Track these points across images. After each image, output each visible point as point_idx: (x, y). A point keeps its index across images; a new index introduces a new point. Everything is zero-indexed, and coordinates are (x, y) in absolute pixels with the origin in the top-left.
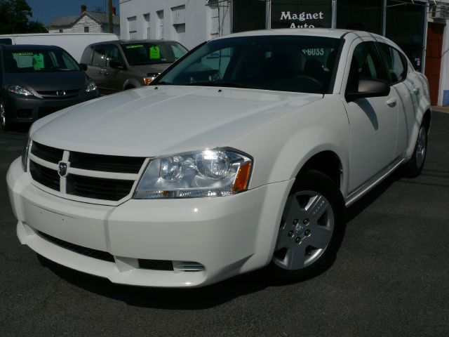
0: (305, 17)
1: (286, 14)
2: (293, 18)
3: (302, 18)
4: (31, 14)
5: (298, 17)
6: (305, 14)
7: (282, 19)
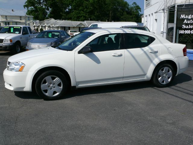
0: (191, 17)
1: (183, 16)
2: (186, 17)
3: (190, 18)
4: (140, 11)
5: (188, 17)
6: (191, 16)
7: (181, 18)
